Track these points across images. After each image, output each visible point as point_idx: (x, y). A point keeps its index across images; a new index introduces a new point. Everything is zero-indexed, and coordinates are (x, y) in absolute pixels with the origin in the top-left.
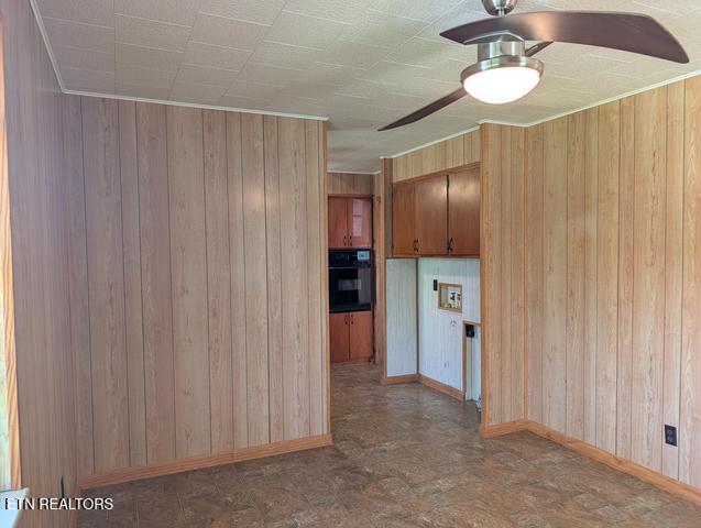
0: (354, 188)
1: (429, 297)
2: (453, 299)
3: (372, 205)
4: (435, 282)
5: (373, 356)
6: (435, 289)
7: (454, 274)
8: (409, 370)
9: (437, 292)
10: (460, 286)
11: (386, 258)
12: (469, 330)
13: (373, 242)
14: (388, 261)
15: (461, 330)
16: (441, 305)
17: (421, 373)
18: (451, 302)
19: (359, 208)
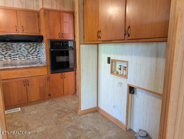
0: (64, 6)
1: (105, 67)
2: (120, 69)
3: (74, 17)
4: (109, 59)
5: (76, 92)
6: (109, 62)
7: (122, 54)
8: (93, 105)
9: (110, 65)
10: (127, 62)
11: (80, 44)
12: (132, 90)
13: (75, 37)
14: (81, 45)
15: (126, 90)
16: (112, 72)
17: (99, 106)
18: (119, 71)
19: (67, 18)
